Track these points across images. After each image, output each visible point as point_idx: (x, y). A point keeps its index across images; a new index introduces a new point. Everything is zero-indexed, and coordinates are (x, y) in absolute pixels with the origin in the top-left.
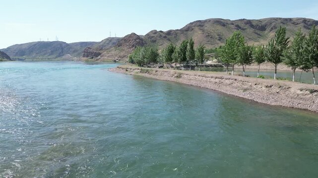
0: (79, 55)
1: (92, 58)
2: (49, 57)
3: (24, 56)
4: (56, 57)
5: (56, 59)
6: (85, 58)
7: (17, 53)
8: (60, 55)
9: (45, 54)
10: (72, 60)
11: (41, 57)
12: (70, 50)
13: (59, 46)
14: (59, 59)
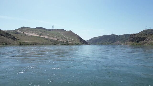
0: (124, 41)
1: (138, 42)
2: (108, 43)
3: (97, 43)
4: (111, 43)
5: (111, 44)
6: (131, 42)
7: (94, 41)
8: (113, 42)
9: (106, 42)
10: (120, 44)
11: (104, 43)
12: (119, 39)
13: (113, 37)
14: (113, 43)
